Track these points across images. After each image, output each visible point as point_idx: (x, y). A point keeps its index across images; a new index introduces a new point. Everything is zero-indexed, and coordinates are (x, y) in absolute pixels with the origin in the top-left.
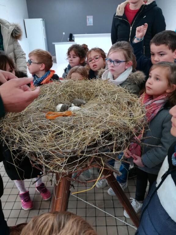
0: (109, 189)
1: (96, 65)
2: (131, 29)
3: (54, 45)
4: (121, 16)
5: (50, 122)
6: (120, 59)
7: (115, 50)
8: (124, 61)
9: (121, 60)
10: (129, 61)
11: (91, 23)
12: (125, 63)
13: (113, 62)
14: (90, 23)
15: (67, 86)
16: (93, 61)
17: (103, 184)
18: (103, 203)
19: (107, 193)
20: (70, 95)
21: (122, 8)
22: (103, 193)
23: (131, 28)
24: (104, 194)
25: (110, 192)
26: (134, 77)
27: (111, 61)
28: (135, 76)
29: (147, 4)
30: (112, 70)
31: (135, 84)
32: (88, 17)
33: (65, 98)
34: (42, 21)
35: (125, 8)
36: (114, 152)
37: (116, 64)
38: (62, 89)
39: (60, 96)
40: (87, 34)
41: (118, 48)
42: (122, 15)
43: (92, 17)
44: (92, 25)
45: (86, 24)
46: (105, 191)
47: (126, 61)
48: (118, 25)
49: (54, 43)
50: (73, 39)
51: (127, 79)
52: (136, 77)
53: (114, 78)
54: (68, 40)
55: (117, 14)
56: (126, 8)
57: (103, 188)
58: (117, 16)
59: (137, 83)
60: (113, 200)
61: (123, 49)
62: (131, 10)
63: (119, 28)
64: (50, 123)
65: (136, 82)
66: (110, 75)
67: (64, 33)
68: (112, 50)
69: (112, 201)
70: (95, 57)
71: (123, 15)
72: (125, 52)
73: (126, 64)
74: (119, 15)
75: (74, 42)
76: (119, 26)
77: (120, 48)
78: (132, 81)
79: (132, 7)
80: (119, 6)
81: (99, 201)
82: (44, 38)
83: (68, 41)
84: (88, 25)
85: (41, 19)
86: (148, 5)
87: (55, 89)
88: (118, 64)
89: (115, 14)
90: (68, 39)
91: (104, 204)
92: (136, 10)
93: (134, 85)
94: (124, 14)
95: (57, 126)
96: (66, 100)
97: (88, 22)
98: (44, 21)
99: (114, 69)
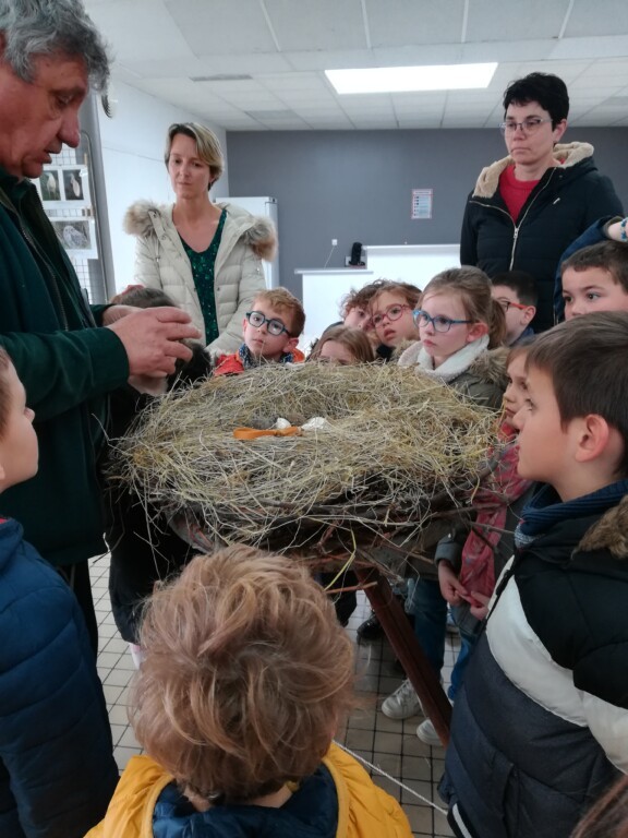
0: (424, 724)
1: (393, 332)
2: (516, 235)
3: (300, 277)
4: (488, 199)
5: (241, 444)
6: (450, 315)
7: (441, 290)
8: (463, 322)
9: (454, 319)
10: (478, 321)
11: (426, 212)
12: (465, 326)
13: (432, 320)
14: (421, 212)
15: (301, 378)
16: (385, 320)
17: (403, 705)
18: (398, 765)
19: (416, 735)
20: (307, 400)
21: (491, 179)
22: (403, 734)
23: (516, 230)
24: (405, 737)
25: (425, 731)
26: (487, 362)
27: (426, 316)
28: (490, 360)
29: (564, 166)
30: (429, 343)
31: (491, 382)
32: (415, 192)
33: (293, 406)
34: (268, 205)
35: (501, 177)
36: (385, 522)
37: (439, 327)
38: (287, 382)
39: (279, 400)
40: (409, 244)
41: (449, 285)
42: (490, 195)
43: (430, 192)
44: (429, 216)
45: (410, 212)
46: (408, 729)
47: (470, 322)
48: (479, 223)
49: (299, 272)
50: (362, 259)
51: (469, 368)
52: (492, 363)
53: (434, 365)
54: (347, 263)
55: (476, 193)
56: (505, 177)
57: (403, 720)
58: (477, 198)
59: (495, 380)
60: (431, 759)
61: (462, 287)
62: (517, 182)
63: (482, 230)
64: (242, 448)
65: (492, 377)
66: (423, 355)
67: (335, 242)
68: (431, 289)
69: (428, 761)
70: (389, 308)
71: (495, 194)
72: (467, 297)
73: (468, 328)
74: (481, 195)
75: (365, 268)
76: (482, 226)
77: (455, 287)
78: (481, 376)
79: (522, 175)
80: (485, 170)
81: (388, 756)
83: (345, 266)
84: (414, 217)
85: (267, 199)
86: (568, 168)
87: (268, 381)
88: (445, 327)
89: (473, 192)
90: (348, 259)
91: (401, 766)
92: (533, 182)
93: (489, 387)
94: (498, 193)
95: (256, 455)
96: (294, 411)
97: (415, 208)
98: (275, 206)
99: (432, 339)
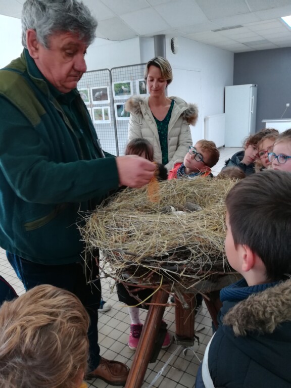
3: (264, 124)
6: (287, 153)
9: (289, 155)
13: (277, 157)
16: (266, 154)
34: (251, 88)
36: (182, 274)
37: (280, 160)
41: (287, 137)
49: (264, 121)
67: (288, 105)
68: (277, 140)
70: (269, 148)
77: (290, 138)
82: (250, 113)
85: (251, 85)
98: (256, 88)
99: (278, 167)
